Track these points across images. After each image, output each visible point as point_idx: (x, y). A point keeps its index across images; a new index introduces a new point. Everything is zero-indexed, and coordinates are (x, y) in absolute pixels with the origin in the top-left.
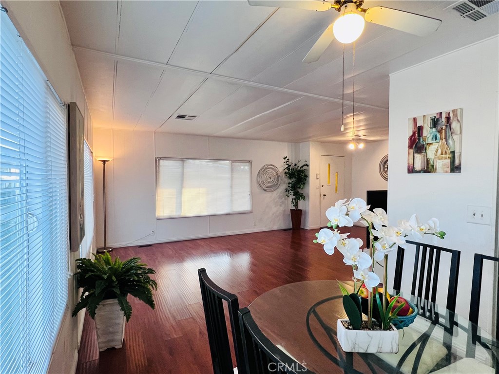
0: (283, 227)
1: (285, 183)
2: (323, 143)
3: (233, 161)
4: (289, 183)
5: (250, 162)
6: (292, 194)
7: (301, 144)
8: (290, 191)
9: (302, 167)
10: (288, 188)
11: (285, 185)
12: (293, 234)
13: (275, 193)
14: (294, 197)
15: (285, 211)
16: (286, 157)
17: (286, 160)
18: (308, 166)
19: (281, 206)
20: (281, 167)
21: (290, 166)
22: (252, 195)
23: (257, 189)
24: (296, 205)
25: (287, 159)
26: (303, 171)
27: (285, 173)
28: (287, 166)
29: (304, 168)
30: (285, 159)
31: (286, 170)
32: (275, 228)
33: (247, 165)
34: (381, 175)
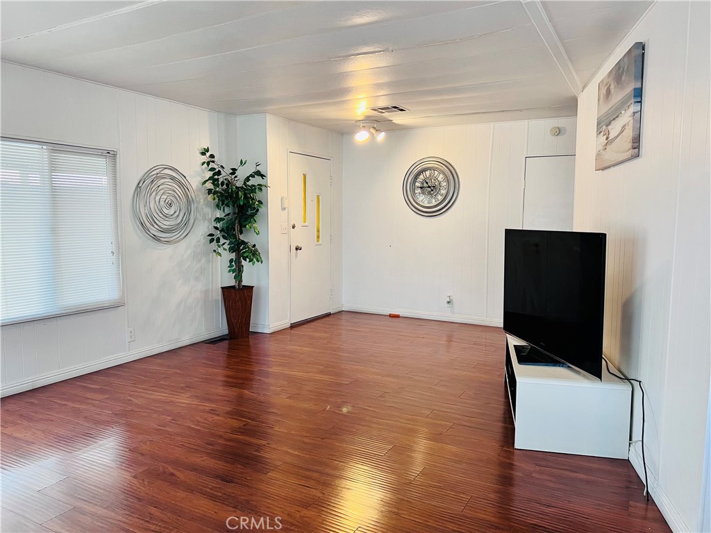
0: (204, 334)
1: (208, 215)
2: (292, 121)
3: (57, 147)
4: (218, 220)
5: (111, 155)
6: (226, 246)
7: (239, 120)
8: (222, 241)
9: (247, 179)
10: (213, 231)
11: (206, 224)
12: (230, 349)
13: (182, 245)
14: (233, 256)
15: (206, 291)
16: (207, 150)
17: (205, 158)
18: (262, 176)
19: (197, 279)
20: (196, 175)
21: (219, 173)
22: (122, 253)
23: (134, 236)
24: (238, 271)
25: (208, 154)
26: (253, 189)
27: (210, 191)
28: (210, 174)
29: (255, 181)
30: (203, 154)
31: (209, 185)
32: (186, 340)
33: (102, 163)
34: (408, 203)
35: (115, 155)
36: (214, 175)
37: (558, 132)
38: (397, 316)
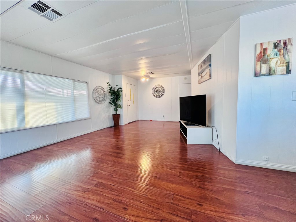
0: (109, 126)
1: (109, 98)
2: (128, 76)
3: (75, 80)
4: (111, 99)
5: (87, 83)
6: (113, 105)
7: (115, 76)
8: (112, 104)
9: (118, 89)
10: (110, 101)
11: (109, 100)
12: (115, 128)
13: (103, 105)
14: (115, 107)
15: (109, 116)
16: (109, 83)
17: (108, 85)
18: (121, 89)
19: (107, 113)
20: (106, 88)
21: (111, 88)
22: (90, 106)
23: (93, 102)
24: (116, 111)
25: (109, 84)
26: (120, 91)
27: (110, 92)
28: (109, 88)
29: (120, 90)
30: (108, 84)
31: (109, 91)
32: (105, 127)
33: (85, 85)
34: (153, 95)
35: (88, 83)
36: (110, 88)
37: (186, 78)
38: (152, 121)
